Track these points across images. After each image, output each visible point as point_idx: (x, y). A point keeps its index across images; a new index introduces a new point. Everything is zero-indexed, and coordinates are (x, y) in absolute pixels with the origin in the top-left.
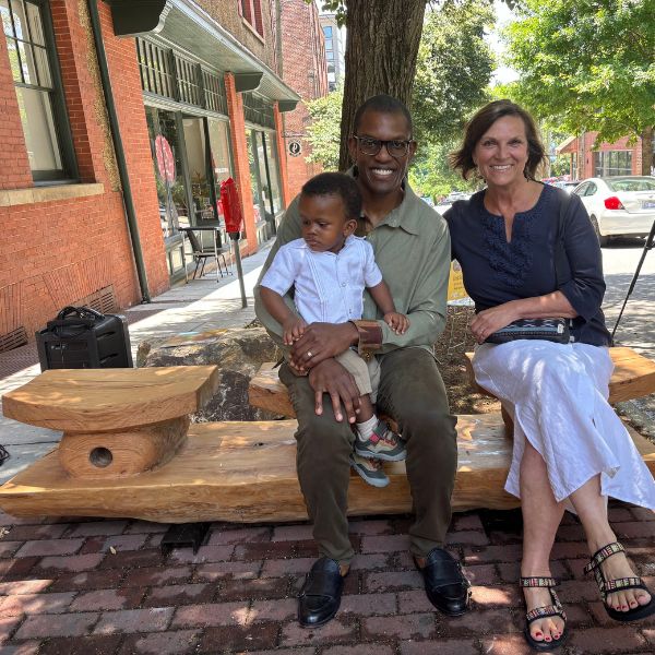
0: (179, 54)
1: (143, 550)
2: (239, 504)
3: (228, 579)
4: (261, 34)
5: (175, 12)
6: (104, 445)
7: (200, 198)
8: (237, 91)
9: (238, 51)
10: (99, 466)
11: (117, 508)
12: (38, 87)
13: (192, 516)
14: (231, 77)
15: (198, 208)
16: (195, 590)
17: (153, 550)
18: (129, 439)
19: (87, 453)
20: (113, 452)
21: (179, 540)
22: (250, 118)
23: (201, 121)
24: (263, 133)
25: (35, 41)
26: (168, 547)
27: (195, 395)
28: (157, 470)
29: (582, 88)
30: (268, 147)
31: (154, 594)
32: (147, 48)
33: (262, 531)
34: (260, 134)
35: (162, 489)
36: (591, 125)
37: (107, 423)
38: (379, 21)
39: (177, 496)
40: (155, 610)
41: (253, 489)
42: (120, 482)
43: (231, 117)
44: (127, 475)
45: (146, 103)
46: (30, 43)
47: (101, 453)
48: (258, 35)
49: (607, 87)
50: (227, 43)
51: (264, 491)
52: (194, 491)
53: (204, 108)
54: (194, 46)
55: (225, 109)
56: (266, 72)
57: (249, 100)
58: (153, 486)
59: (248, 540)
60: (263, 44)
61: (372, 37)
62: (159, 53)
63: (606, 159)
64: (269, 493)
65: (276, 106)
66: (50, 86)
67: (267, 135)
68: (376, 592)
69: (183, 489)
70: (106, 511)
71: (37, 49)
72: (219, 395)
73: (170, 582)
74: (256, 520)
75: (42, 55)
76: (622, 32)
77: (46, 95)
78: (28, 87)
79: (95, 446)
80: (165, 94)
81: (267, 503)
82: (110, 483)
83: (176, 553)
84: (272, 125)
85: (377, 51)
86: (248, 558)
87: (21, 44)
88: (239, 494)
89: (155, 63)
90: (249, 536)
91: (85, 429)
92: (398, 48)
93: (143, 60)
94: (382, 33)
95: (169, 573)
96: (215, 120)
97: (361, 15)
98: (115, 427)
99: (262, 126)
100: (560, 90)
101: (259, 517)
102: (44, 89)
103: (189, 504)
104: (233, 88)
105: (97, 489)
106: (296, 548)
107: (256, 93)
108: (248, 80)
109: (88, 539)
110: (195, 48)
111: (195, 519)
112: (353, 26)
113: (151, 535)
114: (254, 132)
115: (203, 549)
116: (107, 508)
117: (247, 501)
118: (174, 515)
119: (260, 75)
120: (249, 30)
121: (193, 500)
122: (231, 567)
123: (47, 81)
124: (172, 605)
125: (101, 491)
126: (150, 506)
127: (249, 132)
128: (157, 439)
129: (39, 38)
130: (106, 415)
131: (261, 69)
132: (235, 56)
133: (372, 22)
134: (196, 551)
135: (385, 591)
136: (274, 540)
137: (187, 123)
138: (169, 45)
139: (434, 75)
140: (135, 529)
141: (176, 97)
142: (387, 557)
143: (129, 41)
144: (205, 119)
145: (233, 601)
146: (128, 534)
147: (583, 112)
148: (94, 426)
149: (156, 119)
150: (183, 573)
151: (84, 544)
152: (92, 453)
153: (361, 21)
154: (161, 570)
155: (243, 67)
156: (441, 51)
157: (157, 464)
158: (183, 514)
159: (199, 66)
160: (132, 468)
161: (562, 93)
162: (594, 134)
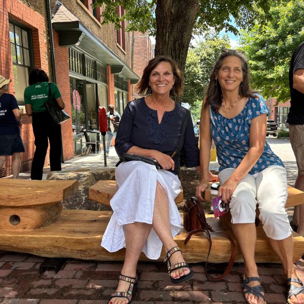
0: (87, 56)
1: (31, 270)
2: (79, 249)
3: (69, 288)
4: (125, 51)
5: (86, 37)
6: (17, 214)
7: (92, 119)
8: (112, 73)
9: (113, 56)
10: (13, 225)
11: (20, 246)
12: (24, 66)
13: (56, 254)
14: (110, 67)
15: (91, 124)
16: (52, 291)
17: (36, 270)
18: (29, 212)
19: (8, 218)
20: (21, 218)
21: (49, 266)
22: (117, 85)
23: (95, 85)
24: (123, 93)
25: (24, 46)
26: (43, 269)
27: (62, 191)
28: (42, 229)
29: (270, 76)
30: (124, 99)
31: (31, 292)
32: (73, 53)
33: (91, 265)
34: (121, 93)
35: (42, 238)
36: (274, 94)
37: (19, 202)
38: (171, 33)
39: (49, 242)
40: (29, 300)
41: (86, 241)
42: (22, 233)
43: (108, 84)
44: (26, 230)
45: (70, 75)
46: (22, 47)
47: (15, 218)
48: (123, 50)
49: (282, 75)
50: (108, 52)
51: (91, 243)
52: (57, 240)
53: (96, 79)
54: (94, 53)
55: (106, 81)
56: (125, 65)
57: (117, 78)
58: (37, 236)
59: (83, 269)
60: (125, 54)
61: (167, 40)
62: (79, 55)
63: (281, 111)
64: (94, 244)
65: (129, 81)
66: (29, 65)
67: (124, 94)
68: (144, 300)
69: (52, 239)
70: (15, 248)
71: (25, 50)
72: (82, 199)
73: (40, 287)
74: (88, 259)
75: (27, 52)
76: (289, 52)
77: (27, 69)
78: (19, 65)
79: (13, 214)
80: (79, 72)
81: (93, 249)
82: (18, 233)
83: (47, 273)
84: (127, 90)
85: (169, 46)
86: (82, 278)
87: (18, 47)
88: (79, 243)
89: (76, 59)
90: (85, 267)
91: (8, 205)
92: (179, 45)
93: (71, 57)
94: (172, 39)
95: (41, 282)
96: (101, 85)
97: (163, 30)
98: (22, 205)
99: (123, 89)
100: (259, 77)
101: (90, 257)
102: (26, 66)
103: (55, 247)
104: (110, 72)
105: (10, 235)
106: (107, 275)
107: (120, 74)
108: (117, 69)
109: (6, 263)
110: (94, 54)
111: (58, 256)
112: (159, 36)
113: (37, 263)
114: (118, 92)
115: (60, 272)
116: (15, 246)
117: (83, 247)
118: (47, 253)
119: (122, 67)
120: (119, 48)
121: (56, 244)
122: (72, 281)
123: (27, 63)
124: (39, 298)
125: (12, 237)
126: (36, 246)
127: (116, 92)
128: (43, 213)
129: (26, 45)
130: (18, 198)
131: (123, 64)
132: (111, 57)
133: (167, 34)
134: (57, 272)
135: (149, 301)
136: (97, 270)
137: (88, 86)
138: (82, 51)
139: (200, 70)
140: (30, 259)
141: (84, 75)
142: (152, 283)
143: (65, 49)
144: (96, 84)
145: (69, 299)
146: (26, 262)
147: (271, 88)
148: (12, 204)
149: (74, 82)
150: (48, 282)
151: (4, 265)
152: (11, 218)
153: (162, 33)
154: (37, 280)
155: (115, 63)
156: (205, 59)
157: (42, 226)
158: (52, 253)
159: (95, 62)
160: (29, 227)
161: (260, 78)
162: (275, 98)
